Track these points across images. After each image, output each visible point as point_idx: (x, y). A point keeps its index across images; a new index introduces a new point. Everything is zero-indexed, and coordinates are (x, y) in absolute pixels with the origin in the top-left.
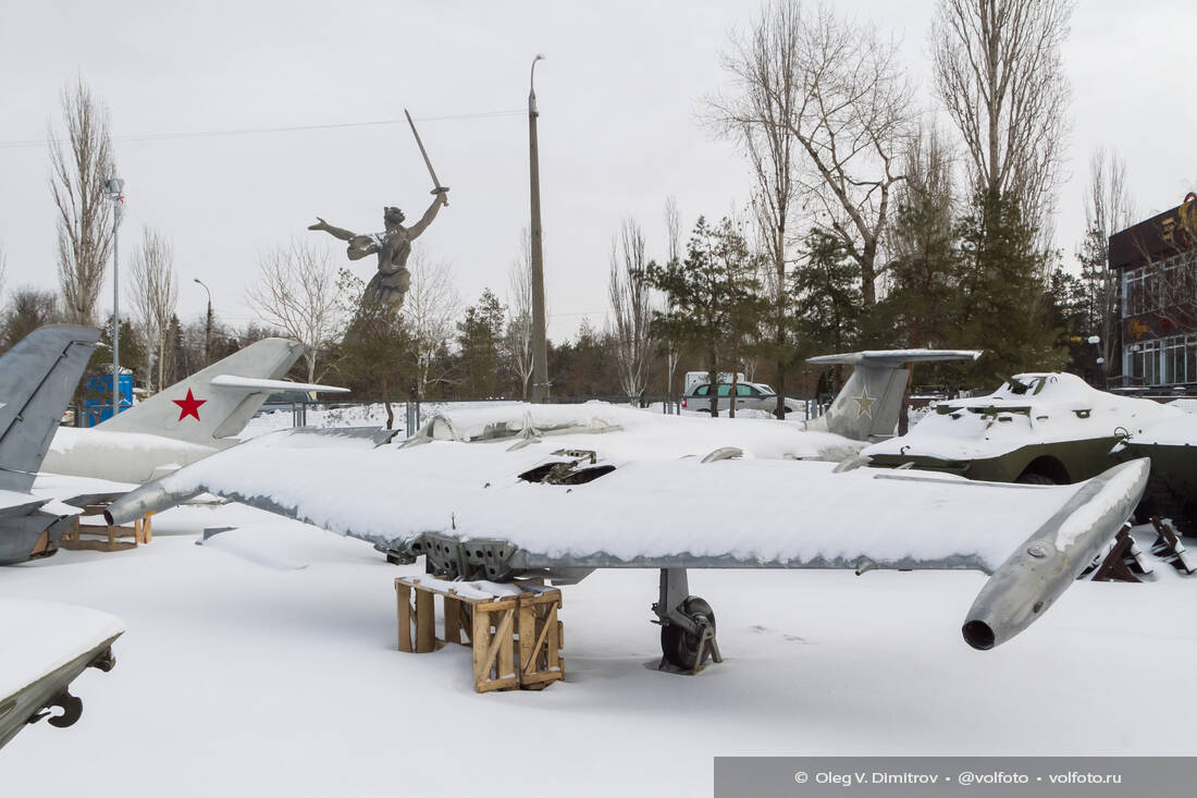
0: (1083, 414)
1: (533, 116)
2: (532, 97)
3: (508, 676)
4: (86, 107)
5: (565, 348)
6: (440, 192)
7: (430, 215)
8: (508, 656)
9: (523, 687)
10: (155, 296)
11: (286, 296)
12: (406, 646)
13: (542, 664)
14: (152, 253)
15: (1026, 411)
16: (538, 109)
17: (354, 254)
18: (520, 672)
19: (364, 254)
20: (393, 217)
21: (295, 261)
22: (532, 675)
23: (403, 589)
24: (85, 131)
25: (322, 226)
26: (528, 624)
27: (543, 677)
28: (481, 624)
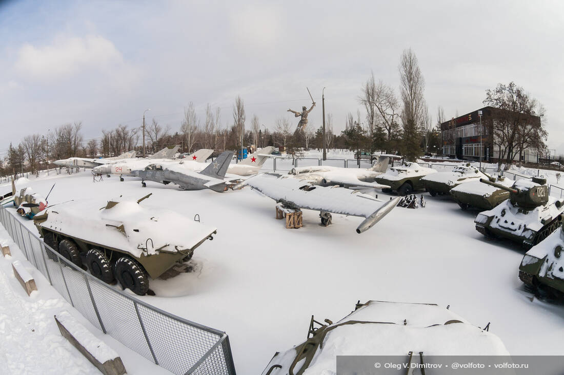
0: (417, 171)
1: (323, 99)
2: (323, 96)
3: (292, 226)
4: (239, 100)
5: (339, 136)
6: (314, 103)
7: (312, 108)
8: (292, 222)
9: (295, 228)
10: (255, 127)
11: (280, 128)
12: (277, 218)
13: (299, 224)
14: (255, 119)
15: (406, 171)
16: (324, 98)
17: (296, 116)
18: (295, 226)
19: (298, 116)
20: (304, 109)
21: (282, 121)
22: (296, 226)
23: (277, 209)
24: (239, 104)
25: (290, 110)
26: (296, 217)
27: (299, 226)
28: (287, 217)
